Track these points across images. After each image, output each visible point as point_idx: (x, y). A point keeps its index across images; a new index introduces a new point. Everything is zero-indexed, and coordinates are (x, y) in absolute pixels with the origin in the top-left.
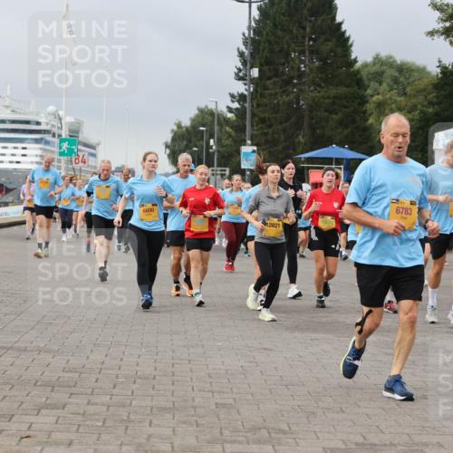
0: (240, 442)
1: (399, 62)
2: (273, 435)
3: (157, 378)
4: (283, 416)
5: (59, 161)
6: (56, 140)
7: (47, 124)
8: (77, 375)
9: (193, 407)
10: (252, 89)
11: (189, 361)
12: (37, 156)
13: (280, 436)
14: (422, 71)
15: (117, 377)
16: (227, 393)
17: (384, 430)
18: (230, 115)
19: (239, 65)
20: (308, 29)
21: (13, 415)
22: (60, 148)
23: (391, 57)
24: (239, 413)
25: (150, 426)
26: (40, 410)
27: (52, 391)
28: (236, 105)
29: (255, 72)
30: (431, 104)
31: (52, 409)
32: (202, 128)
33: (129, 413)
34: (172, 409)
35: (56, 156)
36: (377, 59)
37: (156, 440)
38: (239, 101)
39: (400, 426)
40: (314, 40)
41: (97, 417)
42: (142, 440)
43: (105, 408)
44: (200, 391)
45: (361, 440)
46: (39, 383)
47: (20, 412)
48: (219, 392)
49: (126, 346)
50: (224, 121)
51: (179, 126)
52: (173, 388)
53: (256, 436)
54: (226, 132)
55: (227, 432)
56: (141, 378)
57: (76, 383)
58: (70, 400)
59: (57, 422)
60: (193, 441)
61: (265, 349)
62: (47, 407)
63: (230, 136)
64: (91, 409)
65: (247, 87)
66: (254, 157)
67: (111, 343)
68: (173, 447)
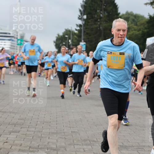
0: (80, 145)
1: (135, 14)
2: (91, 143)
3: (51, 122)
4: (95, 136)
5: (17, 47)
6: (16, 40)
7: (13, 34)
8: (23, 121)
9: (63, 132)
10: (84, 23)
11: (62, 116)
12: (9, 45)
13: (94, 143)
14: (143, 17)
15: (37, 122)
16: (75, 128)
17: (129, 141)
18: (76, 32)
19: (80, 14)
20: (103, 2)
21: (1, 135)
22: (17, 42)
23: (132, 12)
24: (80, 135)
25: (49, 139)
26: (10, 133)
27: (15, 126)
28: (78, 28)
29: (85, 17)
30: (146, 28)
31: (15, 133)
32: (66, 36)
33: (42, 134)
34: (56, 133)
35: (16, 45)
36: (127, 13)
37: (51, 144)
38: (79, 27)
39: (135, 140)
40: (105, 6)
41: (30, 136)
42: (46, 144)
43: (33, 133)
44: (66, 127)
45: (122, 144)
46: (10, 124)
47: (4, 134)
48: (73, 127)
49: (40, 111)
50: (74, 34)
51: (59, 35)
52: (57, 126)
53: (85, 143)
54: (75, 38)
55: (76, 141)
56: (45, 122)
57: (23, 124)
58: (21, 130)
59: (16, 137)
60: (63, 144)
61: (88, 113)
62: (13, 132)
63: (76, 39)
64: (28, 133)
65: (82, 22)
66: (84, 46)
67: (35, 110)
68: (57, 146)
